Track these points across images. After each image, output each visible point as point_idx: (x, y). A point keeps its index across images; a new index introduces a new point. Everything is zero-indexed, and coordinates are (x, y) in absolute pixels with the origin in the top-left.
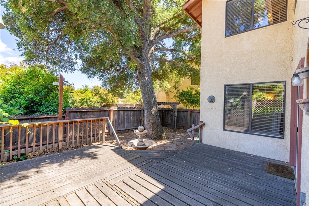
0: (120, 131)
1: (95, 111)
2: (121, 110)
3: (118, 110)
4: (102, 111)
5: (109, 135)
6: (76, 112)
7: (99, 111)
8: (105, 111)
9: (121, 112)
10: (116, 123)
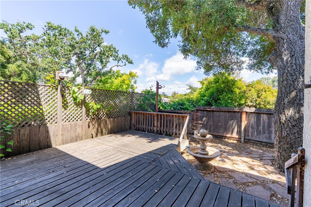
0: (260, 143)
1: (222, 111)
2: (263, 114)
3: (257, 113)
4: (231, 112)
5: (241, 142)
6: (203, 111)
7: (227, 111)
8: (235, 112)
9: (262, 115)
10: (252, 129)
